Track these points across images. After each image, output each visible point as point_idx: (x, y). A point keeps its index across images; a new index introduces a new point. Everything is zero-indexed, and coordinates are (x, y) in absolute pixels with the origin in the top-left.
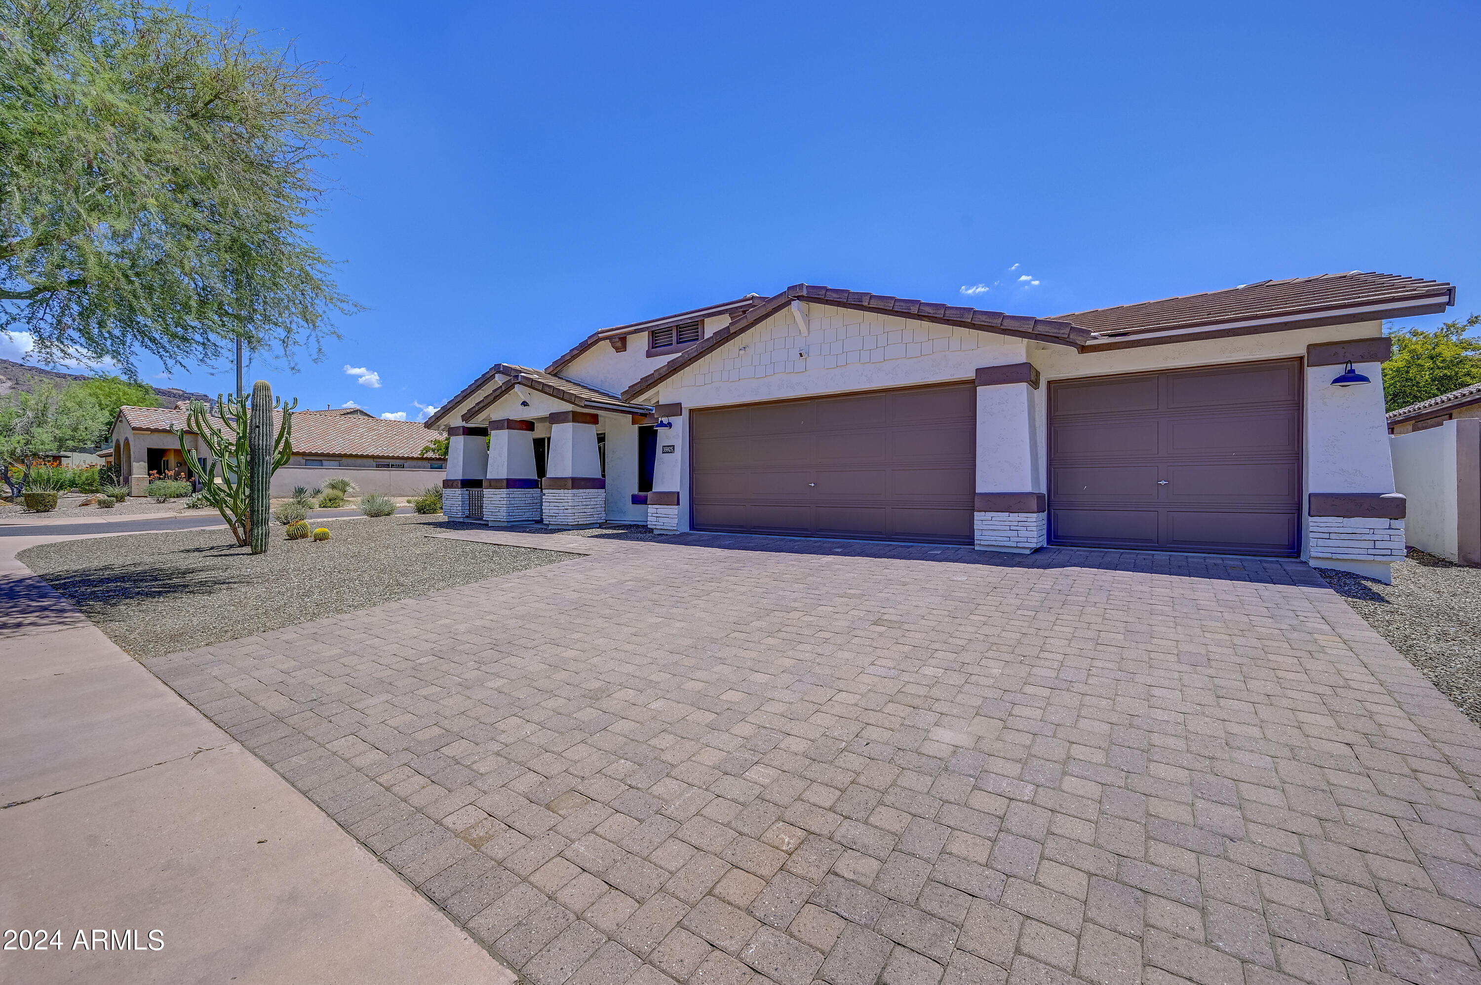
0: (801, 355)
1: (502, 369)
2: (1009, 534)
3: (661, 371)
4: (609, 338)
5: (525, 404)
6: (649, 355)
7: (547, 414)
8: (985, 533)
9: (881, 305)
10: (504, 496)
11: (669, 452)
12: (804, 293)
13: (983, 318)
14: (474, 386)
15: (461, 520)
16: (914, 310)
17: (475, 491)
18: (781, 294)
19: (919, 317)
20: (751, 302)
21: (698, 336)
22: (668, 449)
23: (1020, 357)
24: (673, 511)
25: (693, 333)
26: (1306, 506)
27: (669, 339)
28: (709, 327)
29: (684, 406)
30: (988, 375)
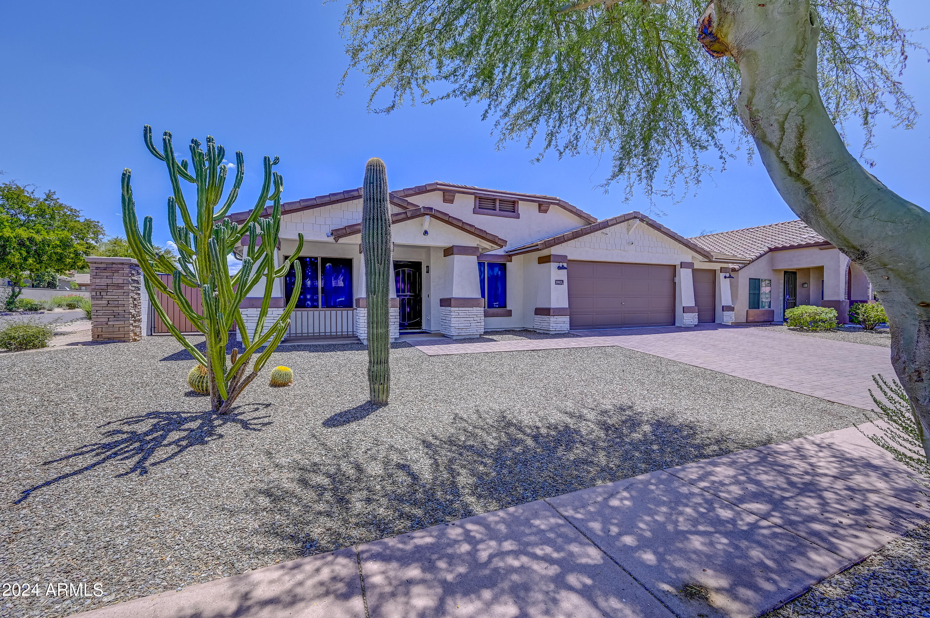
0: (632, 244)
2: (691, 320)
4: (444, 191)
5: (425, 233)
6: (476, 212)
7: (448, 245)
8: (683, 321)
11: (560, 284)
20: (557, 201)
21: (515, 210)
22: (559, 282)
23: (690, 260)
24: (567, 319)
25: (509, 207)
26: (718, 309)
27: (491, 206)
28: (522, 207)
29: (569, 258)
30: (683, 265)
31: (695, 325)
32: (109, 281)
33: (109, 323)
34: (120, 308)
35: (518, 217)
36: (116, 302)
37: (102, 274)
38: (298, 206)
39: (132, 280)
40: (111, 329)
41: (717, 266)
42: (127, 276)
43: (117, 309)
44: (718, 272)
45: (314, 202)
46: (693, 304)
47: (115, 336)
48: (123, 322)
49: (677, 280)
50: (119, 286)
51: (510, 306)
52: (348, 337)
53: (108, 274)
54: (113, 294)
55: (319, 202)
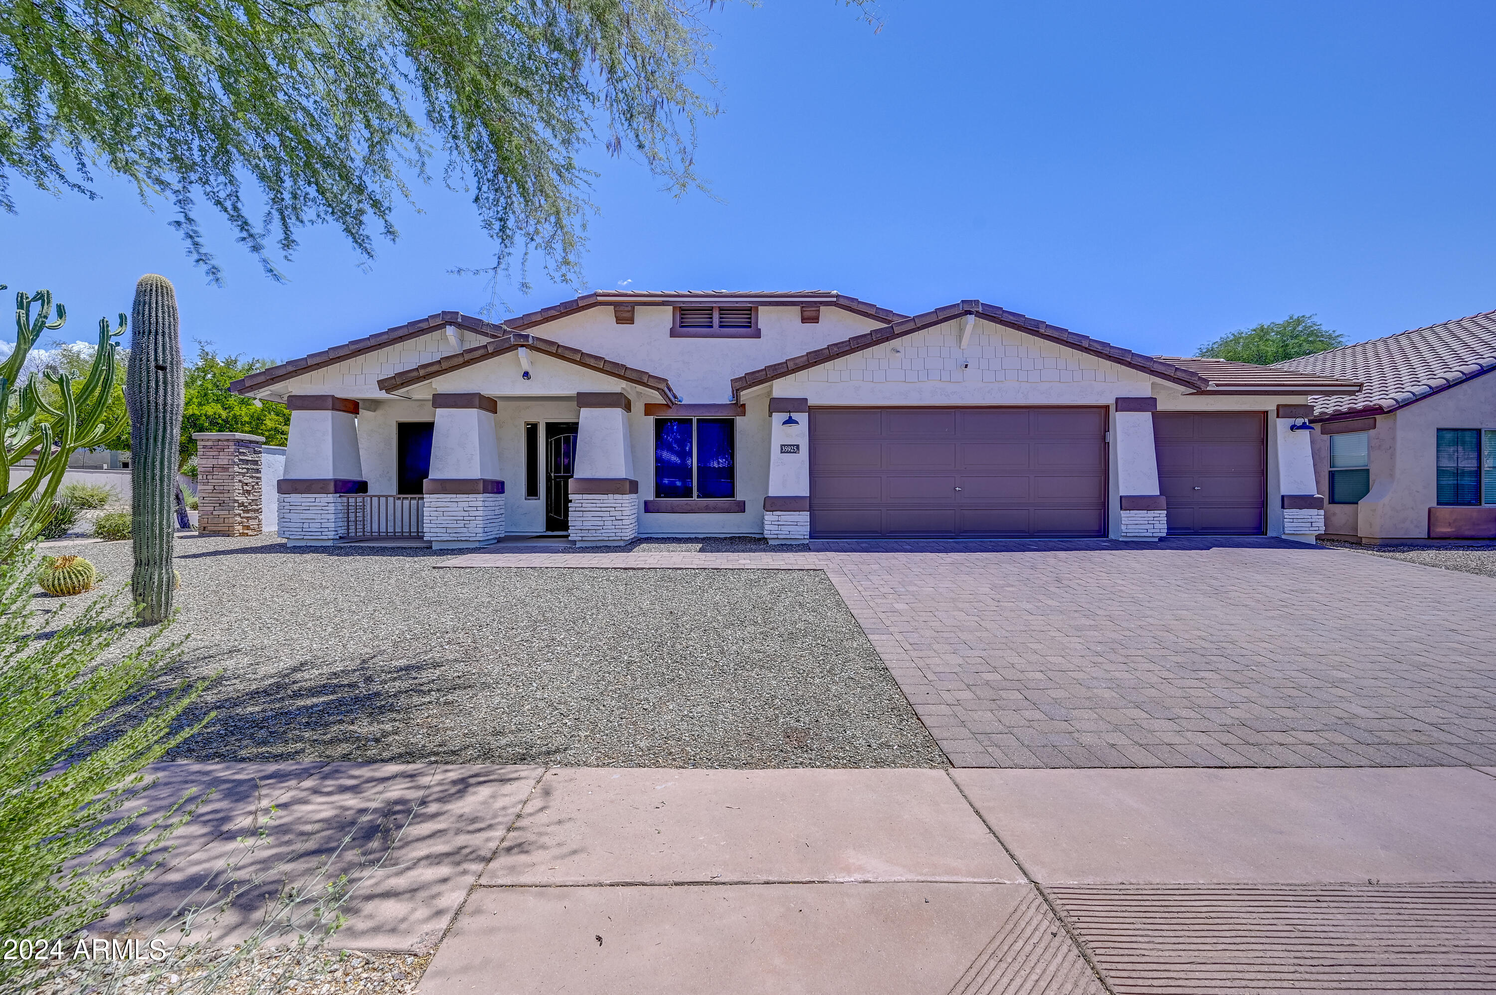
0: (966, 366)
1: (460, 320)
2: (1147, 527)
3: (797, 361)
4: (615, 304)
5: (526, 375)
6: (673, 334)
7: (572, 392)
8: (1129, 527)
9: (1055, 334)
10: (480, 504)
11: (790, 452)
12: (980, 310)
13: (1140, 360)
14: (386, 337)
15: (330, 543)
16: (1085, 344)
17: (354, 499)
18: (954, 305)
19: (1087, 350)
20: (835, 299)
21: (750, 322)
22: (790, 449)
23: (1147, 393)
24: (804, 517)
25: (741, 319)
26: (1274, 503)
27: (704, 320)
28: (765, 317)
29: (810, 403)
30: (1127, 404)
31: (1161, 539)
32: (215, 462)
33: (215, 513)
34: (226, 495)
35: (757, 334)
36: (222, 488)
37: (208, 453)
38: (346, 352)
39: (240, 460)
40: (216, 521)
41: (1269, 404)
42: (232, 455)
43: (222, 495)
44: (1272, 416)
45: (369, 344)
46: (1152, 488)
47: (220, 529)
48: (227, 512)
49: (1110, 438)
50: (224, 469)
51: (741, 494)
52: (410, 538)
53: (215, 453)
54: (219, 477)
55: (373, 342)
